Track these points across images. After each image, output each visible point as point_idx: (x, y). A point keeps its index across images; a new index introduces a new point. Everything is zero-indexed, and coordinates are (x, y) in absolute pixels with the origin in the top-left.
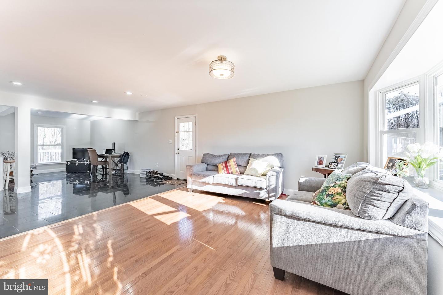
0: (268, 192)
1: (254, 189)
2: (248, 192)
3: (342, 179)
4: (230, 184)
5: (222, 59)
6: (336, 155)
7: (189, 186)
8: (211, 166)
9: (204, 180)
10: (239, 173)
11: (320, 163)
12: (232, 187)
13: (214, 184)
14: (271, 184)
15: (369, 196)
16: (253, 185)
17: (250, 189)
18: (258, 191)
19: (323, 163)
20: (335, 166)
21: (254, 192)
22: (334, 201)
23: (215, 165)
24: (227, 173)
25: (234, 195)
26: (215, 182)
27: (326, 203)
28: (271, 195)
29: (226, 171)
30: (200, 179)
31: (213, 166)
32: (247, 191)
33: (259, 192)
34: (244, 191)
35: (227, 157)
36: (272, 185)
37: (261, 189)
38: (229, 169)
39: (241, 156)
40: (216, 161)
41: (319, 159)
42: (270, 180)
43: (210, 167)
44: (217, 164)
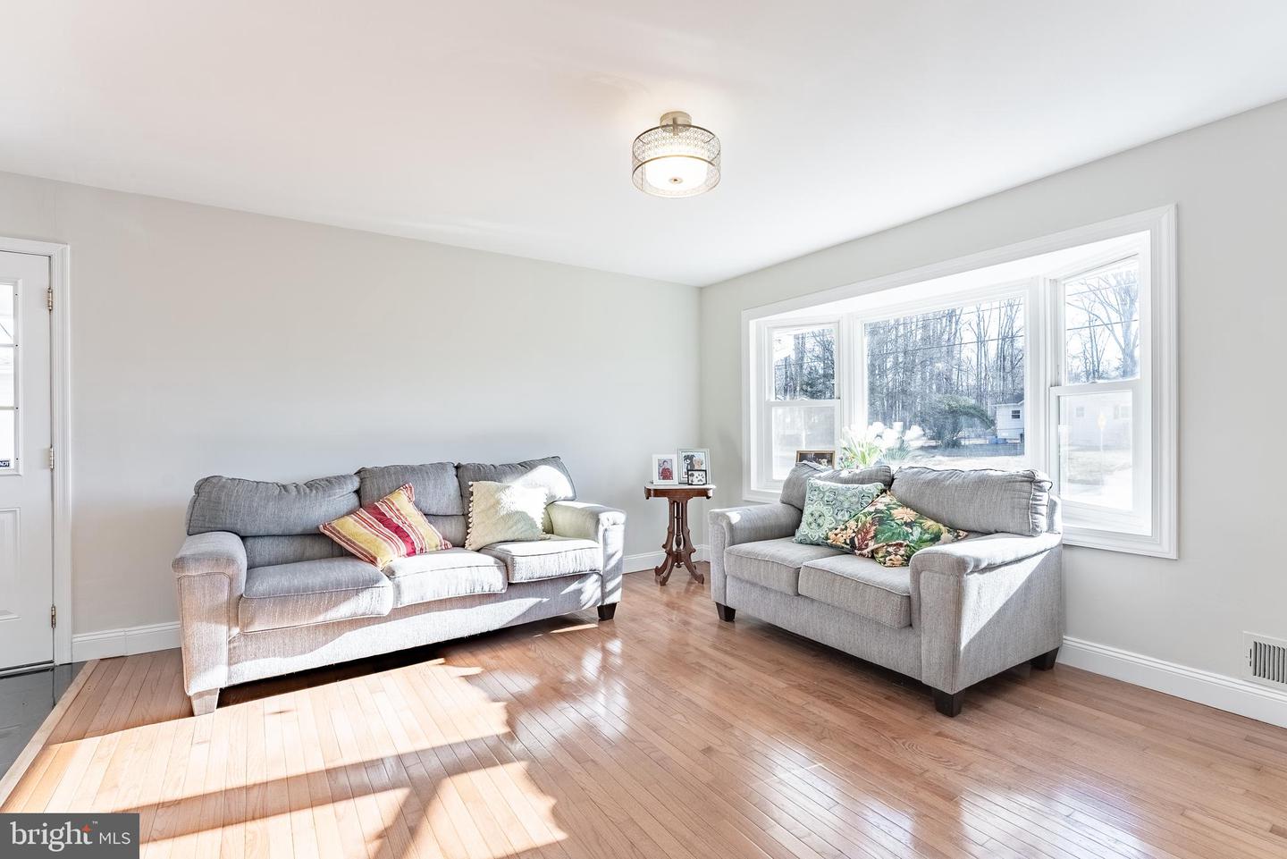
0: (603, 581)
1: (561, 583)
2: (545, 600)
4: (478, 591)
5: (675, 124)
6: (684, 454)
7: (208, 679)
10: (450, 546)
11: (666, 474)
13: (400, 612)
14: (610, 551)
16: (554, 570)
17: (549, 588)
18: (574, 586)
19: (671, 473)
20: (700, 478)
21: (563, 593)
24: (409, 555)
26: (407, 600)
28: (610, 586)
29: (404, 549)
30: (316, 612)
31: (286, 541)
32: (539, 600)
33: (580, 586)
34: (530, 602)
35: (355, 484)
36: (613, 555)
37: (580, 576)
38: (413, 537)
40: (318, 512)
42: (609, 541)
43: (266, 549)
44: (318, 528)
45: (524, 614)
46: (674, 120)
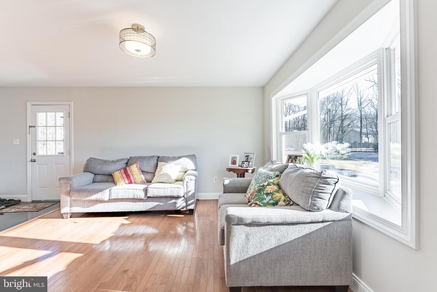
0: (186, 200)
1: (169, 199)
2: (161, 204)
3: (272, 177)
4: (136, 197)
5: (138, 29)
6: (246, 155)
7: (66, 209)
8: (101, 176)
9: (94, 197)
10: (145, 181)
11: (234, 162)
12: (140, 200)
13: (110, 200)
14: (189, 190)
15: (316, 190)
16: (169, 194)
17: (164, 200)
18: (173, 201)
19: (236, 162)
20: (247, 165)
21: (169, 202)
22: (275, 199)
23: (107, 173)
24: (129, 183)
25: (142, 211)
26: (113, 197)
27: (268, 202)
28: (189, 202)
29: (127, 181)
30: (87, 196)
31: (104, 176)
32: (159, 203)
33: (175, 201)
34: (156, 203)
35: (126, 161)
36: (190, 191)
37: (178, 197)
38: (132, 178)
39: (146, 160)
40: (109, 169)
41: (232, 159)
42: (189, 186)
43: (99, 178)
44: (111, 173)
45: (154, 207)
46: (138, 27)
